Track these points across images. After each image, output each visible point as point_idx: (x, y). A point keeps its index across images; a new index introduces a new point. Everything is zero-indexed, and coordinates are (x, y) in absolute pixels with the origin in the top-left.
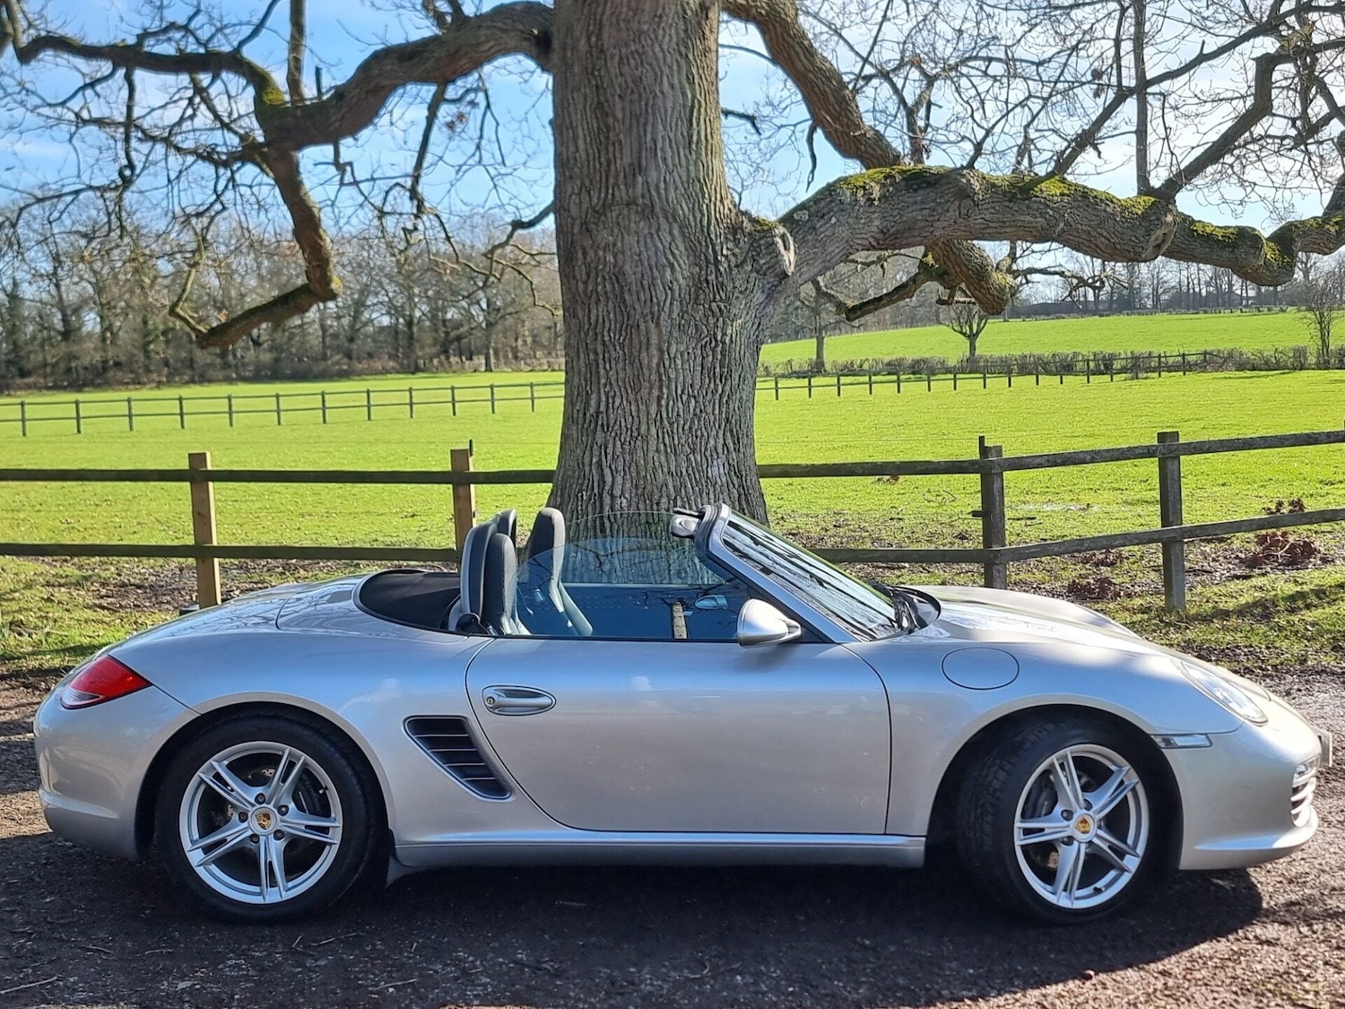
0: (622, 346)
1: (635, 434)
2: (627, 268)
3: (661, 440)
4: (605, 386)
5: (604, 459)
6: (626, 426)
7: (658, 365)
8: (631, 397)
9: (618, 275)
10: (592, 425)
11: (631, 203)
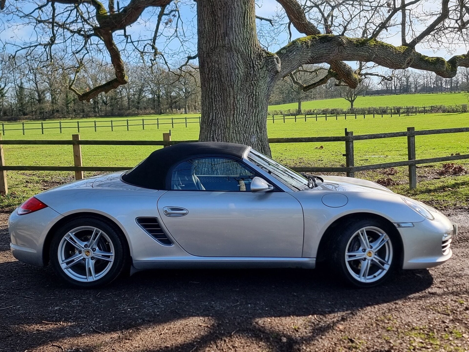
0: (221, 96)
1: (225, 127)
2: (222, 69)
3: (234, 129)
4: (215, 110)
5: (214, 135)
6: (222, 124)
7: (233, 103)
8: (224, 114)
9: (219, 72)
10: (211, 124)
11: (224, 46)
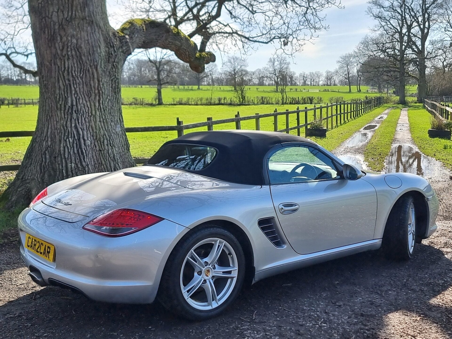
0: (82, 78)
1: (90, 114)
2: (83, 46)
3: (101, 117)
4: (75, 94)
5: (78, 125)
6: (86, 111)
7: (98, 87)
8: (87, 99)
9: (78, 48)
10: (70, 111)
11: (84, 19)
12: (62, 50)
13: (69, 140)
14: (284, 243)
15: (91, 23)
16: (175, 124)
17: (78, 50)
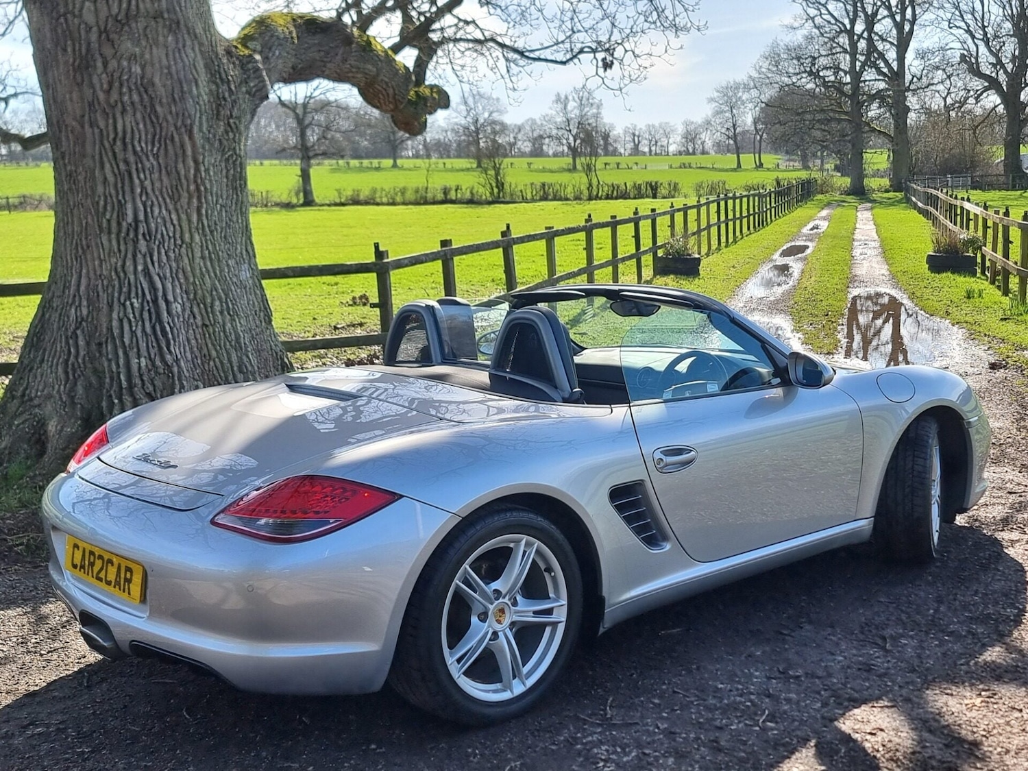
0: (156, 156)
1: (179, 242)
2: (157, 80)
3: (205, 248)
4: (141, 195)
5: (150, 266)
6: (168, 235)
7: (195, 176)
8: (171, 207)
9: (145, 86)
10: (132, 235)
11: (157, 16)
12: (108, 92)
13: (132, 304)
14: (665, 538)
15: (175, 26)
16: (370, 258)
17: (146, 92)
